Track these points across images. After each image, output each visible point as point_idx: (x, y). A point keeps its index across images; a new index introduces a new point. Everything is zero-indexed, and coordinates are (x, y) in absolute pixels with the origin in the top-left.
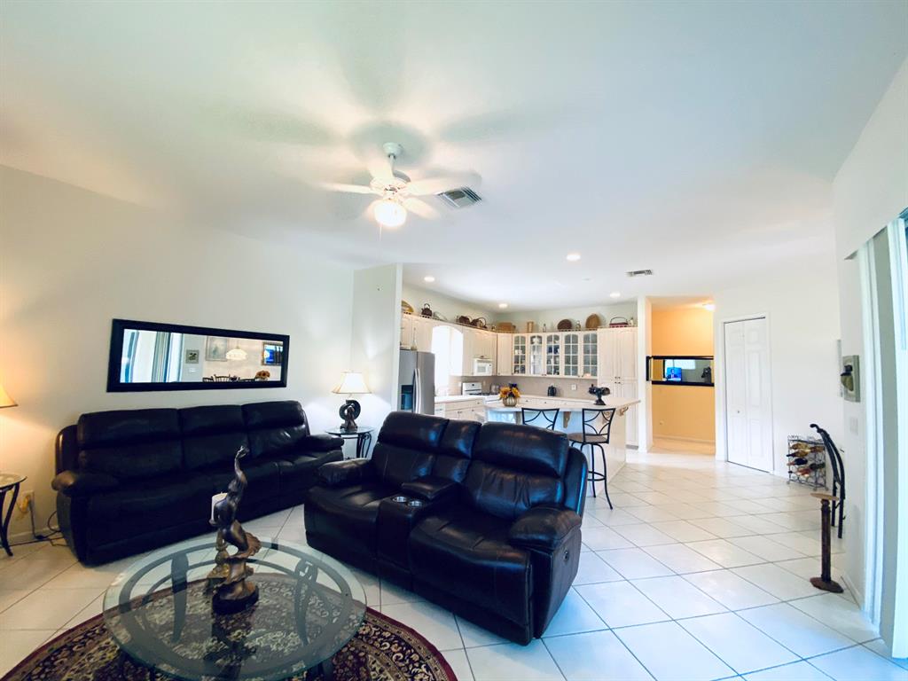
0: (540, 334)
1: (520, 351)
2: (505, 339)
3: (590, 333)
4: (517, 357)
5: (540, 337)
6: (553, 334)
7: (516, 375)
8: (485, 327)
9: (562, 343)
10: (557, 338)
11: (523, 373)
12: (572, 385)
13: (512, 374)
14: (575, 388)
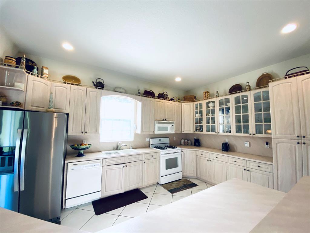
0: (212, 100)
1: (199, 115)
2: (188, 107)
3: (261, 90)
4: (197, 119)
6: (224, 98)
7: (196, 132)
8: (172, 100)
9: (232, 105)
10: (228, 101)
11: (202, 131)
12: (245, 143)
13: (194, 132)
14: (248, 145)
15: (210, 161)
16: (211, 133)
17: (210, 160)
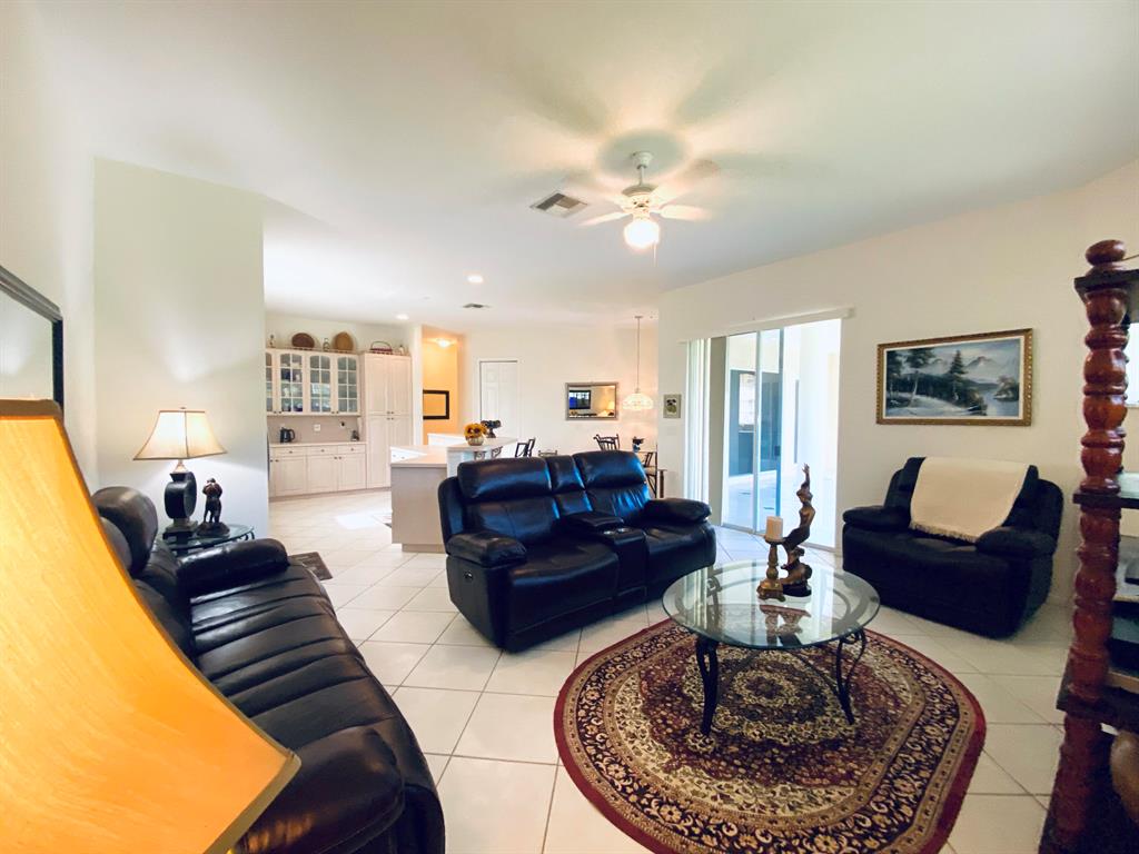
3: (344, 356)
6: (289, 352)
9: (306, 370)
10: (297, 359)
12: (315, 425)
14: (319, 429)
15: (277, 461)
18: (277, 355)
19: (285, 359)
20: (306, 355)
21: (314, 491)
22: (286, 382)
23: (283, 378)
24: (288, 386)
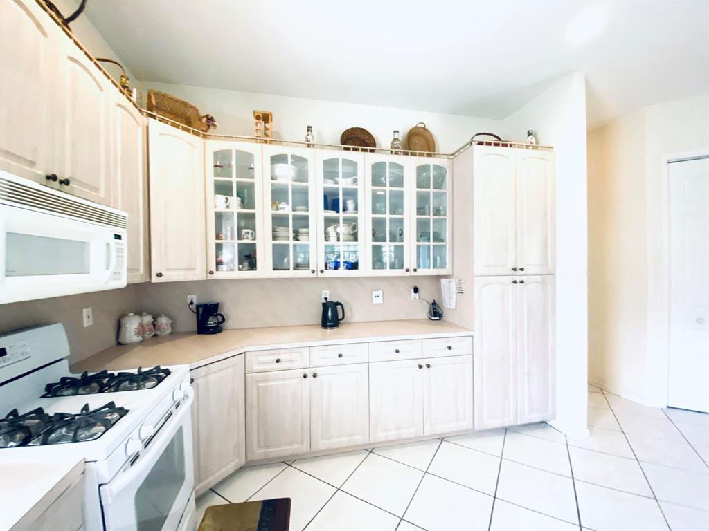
1: (235, 200)
3: (432, 161)
5: (299, 161)
6: (341, 155)
7: (222, 274)
9: (364, 185)
11: (253, 266)
12: (375, 293)
13: (211, 273)
14: (379, 300)
15: (315, 376)
16: (291, 274)
17: (313, 371)
18: (316, 160)
19: (330, 169)
20: (364, 160)
21: (381, 436)
22: (332, 214)
23: (326, 208)
24: (335, 221)
